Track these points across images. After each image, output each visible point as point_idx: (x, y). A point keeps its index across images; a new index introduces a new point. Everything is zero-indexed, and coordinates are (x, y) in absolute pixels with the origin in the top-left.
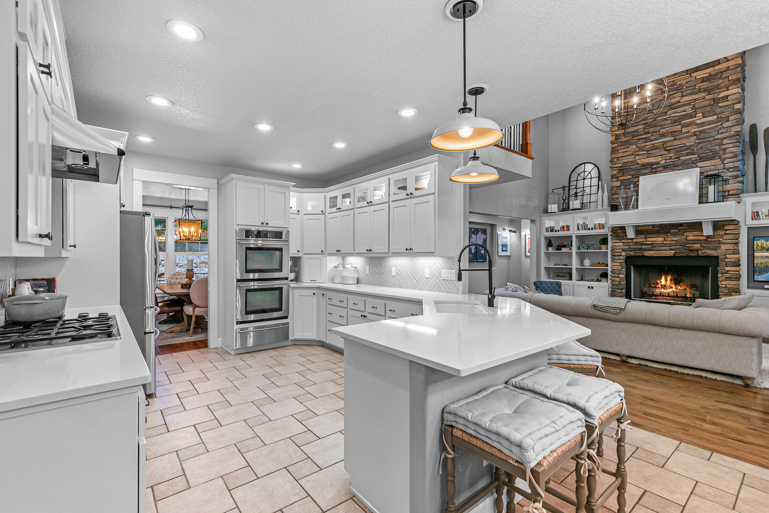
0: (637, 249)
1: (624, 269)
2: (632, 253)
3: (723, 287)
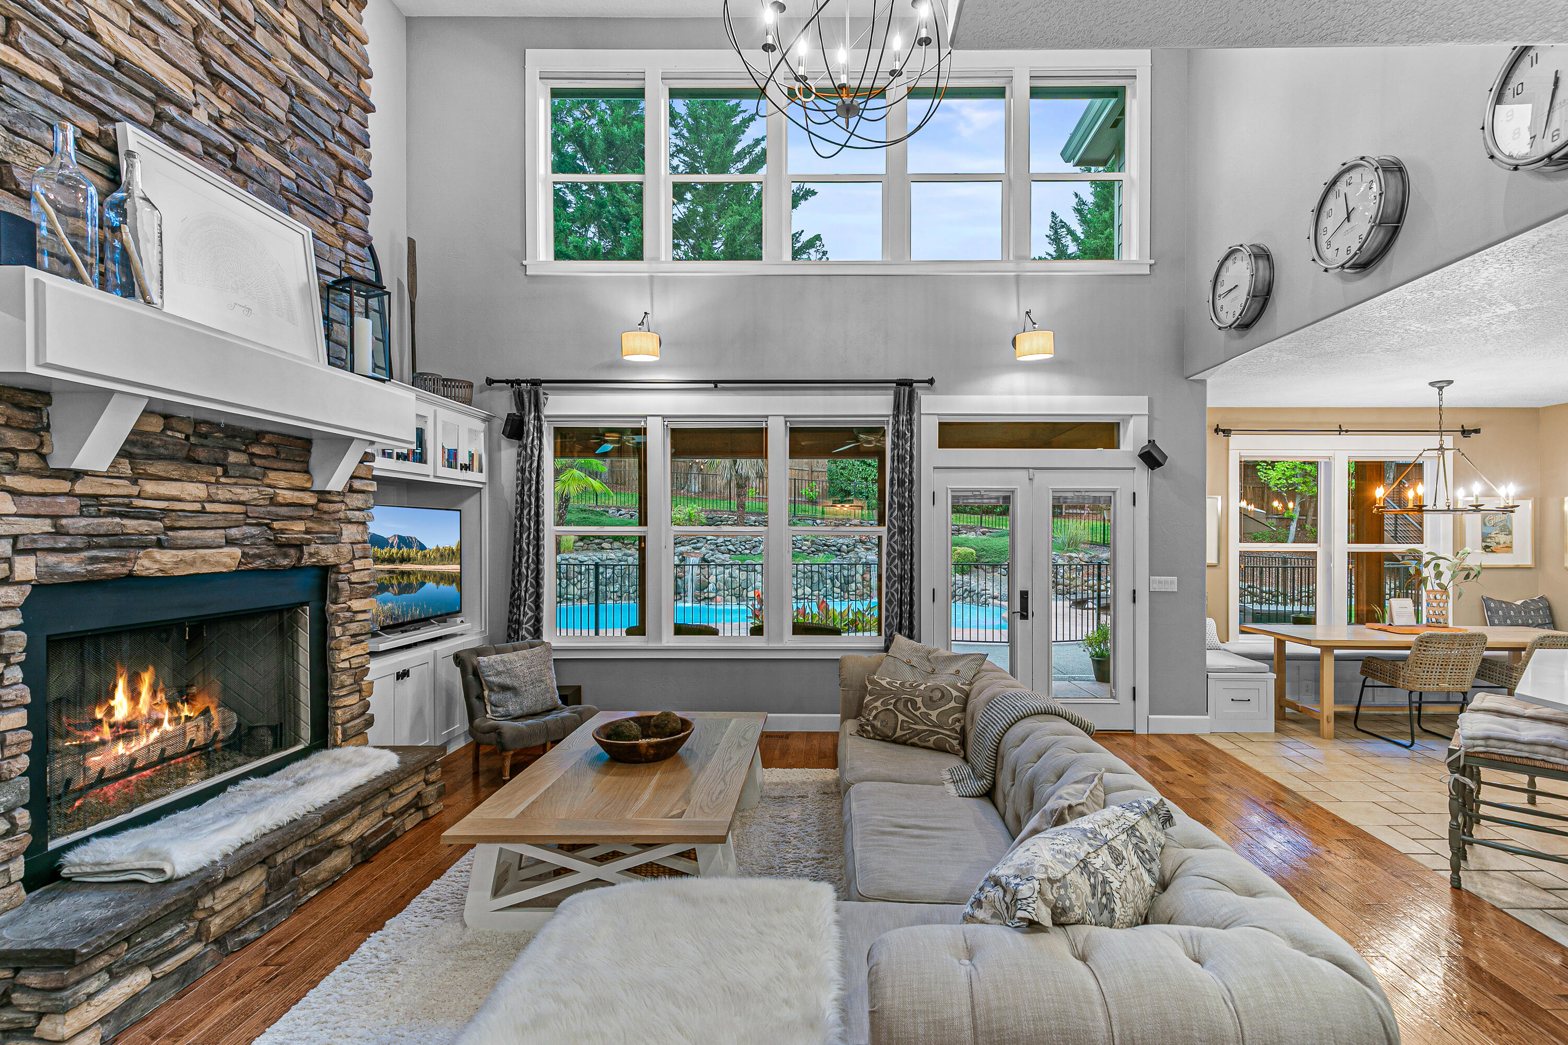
0: (102, 540)
1: (17, 675)
2: (71, 565)
3: (344, 670)
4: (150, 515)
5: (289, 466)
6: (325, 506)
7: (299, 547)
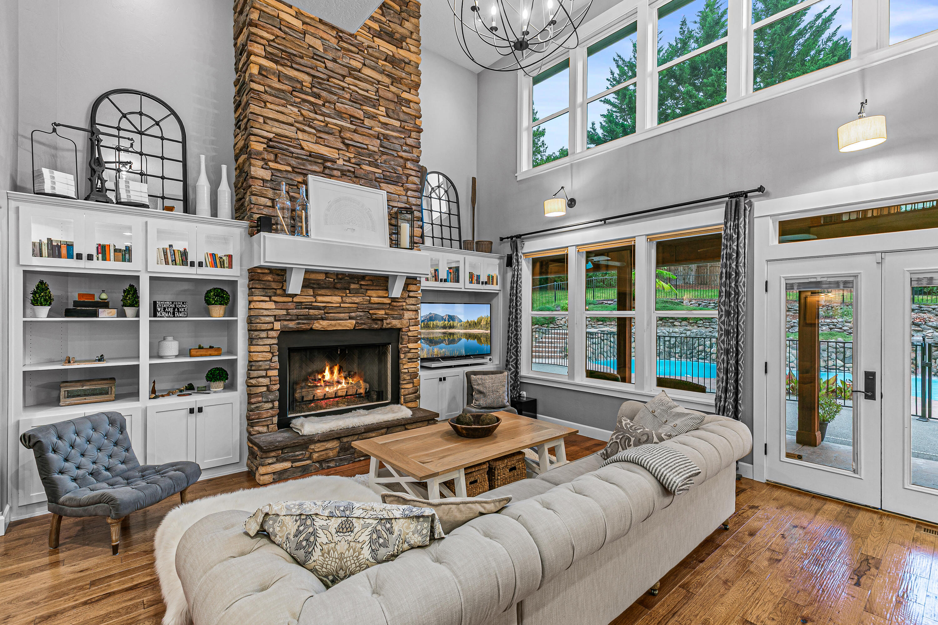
0: (302, 317)
1: (276, 359)
2: (292, 325)
3: (405, 373)
4: (319, 308)
5: (377, 288)
6: (395, 304)
7: (382, 320)
